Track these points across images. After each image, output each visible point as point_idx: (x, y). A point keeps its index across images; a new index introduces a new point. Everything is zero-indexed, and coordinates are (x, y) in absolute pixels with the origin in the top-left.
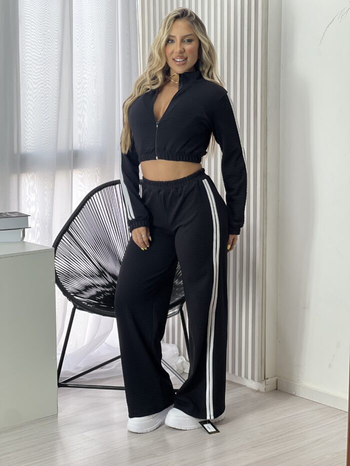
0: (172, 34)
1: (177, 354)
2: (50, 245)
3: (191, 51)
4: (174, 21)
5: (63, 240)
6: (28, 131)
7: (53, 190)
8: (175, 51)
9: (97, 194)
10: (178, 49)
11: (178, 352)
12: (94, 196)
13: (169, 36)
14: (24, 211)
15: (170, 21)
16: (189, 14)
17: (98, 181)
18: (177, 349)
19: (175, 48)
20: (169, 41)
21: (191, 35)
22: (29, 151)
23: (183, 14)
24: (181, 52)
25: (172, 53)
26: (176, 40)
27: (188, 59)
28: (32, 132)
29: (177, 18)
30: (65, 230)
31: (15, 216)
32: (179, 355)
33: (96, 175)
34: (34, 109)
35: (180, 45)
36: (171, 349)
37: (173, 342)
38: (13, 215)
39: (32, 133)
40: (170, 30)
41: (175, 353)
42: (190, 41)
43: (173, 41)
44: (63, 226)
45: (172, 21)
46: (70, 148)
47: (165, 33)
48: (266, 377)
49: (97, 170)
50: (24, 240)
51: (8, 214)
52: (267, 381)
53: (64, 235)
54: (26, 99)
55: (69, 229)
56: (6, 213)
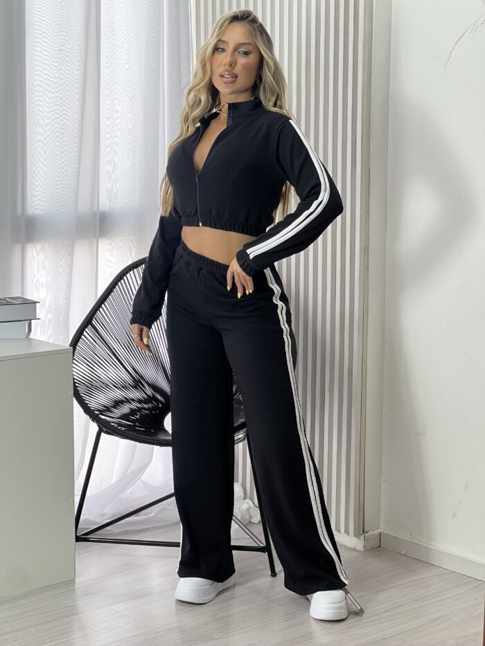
2: (66, 343)
3: (246, 67)
5: (84, 336)
6: (37, 184)
7: (71, 266)
9: (131, 272)
11: (243, 495)
12: (128, 275)
14: (30, 296)
17: (133, 255)
18: (242, 489)
21: (249, 44)
22: (38, 212)
27: (239, 78)
28: (42, 185)
30: (88, 322)
31: (17, 302)
32: (245, 498)
33: (131, 247)
34: (45, 154)
35: (232, 55)
38: (14, 302)
39: (42, 187)
41: (239, 495)
44: (83, 320)
45: (228, 21)
46: (95, 209)
48: (366, 530)
49: (132, 240)
50: (30, 337)
51: (8, 299)
52: (366, 535)
53: (86, 330)
54: (34, 140)
55: (93, 322)
56: (5, 298)
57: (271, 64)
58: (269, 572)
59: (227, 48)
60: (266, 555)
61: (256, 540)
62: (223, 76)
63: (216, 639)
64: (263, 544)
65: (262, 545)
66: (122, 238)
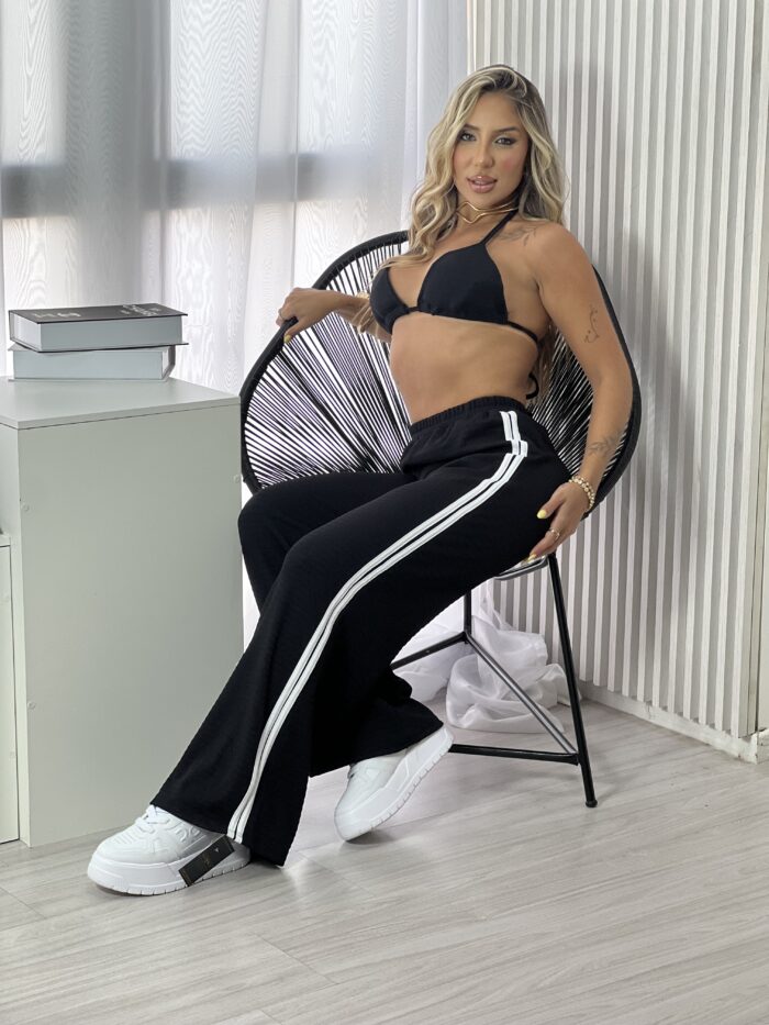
0: (473, 123)
1: (542, 658)
2: (235, 391)
3: (506, 164)
4: (481, 95)
5: (268, 374)
6: (188, 101)
7: (246, 258)
8: (474, 162)
9: (354, 263)
10: (481, 159)
11: (545, 654)
12: (348, 268)
13: (466, 126)
14: (174, 304)
15: (470, 95)
16: (515, 84)
17: (360, 232)
18: (544, 646)
19: (474, 154)
20: (465, 135)
21: (513, 129)
22: (190, 156)
23: (503, 84)
24: (486, 166)
25: (469, 163)
26: (479, 135)
27: (498, 184)
28: (198, 114)
29: (486, 88)
30: (274, 350)
31: (149, 315)
32: (549, 662)
33: (356, 216)
34: (204, 57)
35: (488, 149)
36: (530, 646)
37: (536, 630)
38: (145, 313)
39: (197, 117)
40: (470, 113)
41: (539, 655)
42: (509, 142)
43: (471, 137)
44: (266, 346)
45: (477, 93)
46: (292, 150)
47: (458, 118)
48: (759, 728)
49: (357, 204)
50: (172, 375)
51: (134, 308)
52: (762, 734)
53: (272, 363)
54: (184, 28)
55: (284, 349)
56: (131, 306)
57: (546, 153)
58: (583, 798)
59: (477, 138)
60: (577, 770)
61: (564, 743)
62: (474, 182)
63: (482, 921)
64: (574, 749)
65: (572, 752)
66: (340, 201)
